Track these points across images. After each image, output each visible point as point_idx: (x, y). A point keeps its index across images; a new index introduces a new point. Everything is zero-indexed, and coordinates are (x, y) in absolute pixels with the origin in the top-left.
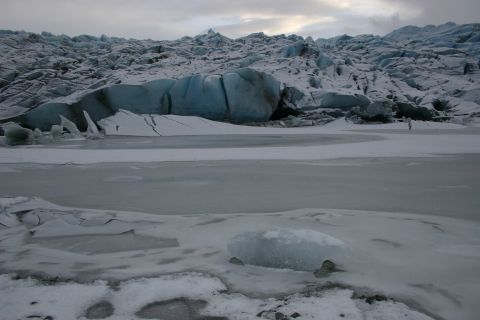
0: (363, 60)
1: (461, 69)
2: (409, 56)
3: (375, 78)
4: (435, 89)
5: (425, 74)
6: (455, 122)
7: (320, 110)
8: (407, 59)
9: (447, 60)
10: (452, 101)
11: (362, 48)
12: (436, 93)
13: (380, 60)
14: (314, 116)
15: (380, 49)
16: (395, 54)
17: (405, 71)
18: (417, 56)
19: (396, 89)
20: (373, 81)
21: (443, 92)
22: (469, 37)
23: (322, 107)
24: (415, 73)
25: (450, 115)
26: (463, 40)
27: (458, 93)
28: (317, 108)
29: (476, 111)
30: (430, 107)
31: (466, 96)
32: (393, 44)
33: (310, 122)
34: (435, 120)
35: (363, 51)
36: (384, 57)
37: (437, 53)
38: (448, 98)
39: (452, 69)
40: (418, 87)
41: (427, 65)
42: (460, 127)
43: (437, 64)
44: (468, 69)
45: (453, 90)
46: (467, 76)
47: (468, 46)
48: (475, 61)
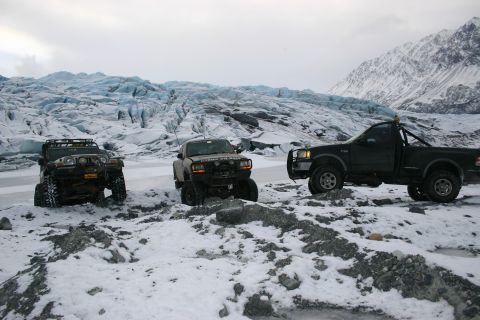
0: (27, 104)
1: (116, 116)
2: (71, 102)
3: (47, 123)
4: (103, 133)
5: (88, 119)
7: (20, 156)
8: (70, 105)
9: (104, 107)
10: (118, 143)
11: (23, 91)
12: (104, 137)
13: (43, 105)
14: (17, 161)
15: (43, 94)
16: (58, 100)
17: (69, 116)
18: (78, 102)
19: (69, 133)
20: (46, 125)
21: (109, 136)
22: (117, 87)
23: (21, 153)
24: (79, 118)
25: (122, 155)
26: (113, 90)
27: (120, 137)
28: (17, 154)
29: (139, 151)
30: (101, 148)
31: (127, 139)
32: (54, 89)
33: (14, 167)
35: (24, 95)
36: (47, 102)
37: (98, 101)
38: (114, 141)
39: (108, 115)
40: (88, 132)
41: (88, 111)
43: (96, 110)
44: (120, 115)
45: (116, 134)
46: (121, 121)
47: (117, 96)
48: (125, 109)
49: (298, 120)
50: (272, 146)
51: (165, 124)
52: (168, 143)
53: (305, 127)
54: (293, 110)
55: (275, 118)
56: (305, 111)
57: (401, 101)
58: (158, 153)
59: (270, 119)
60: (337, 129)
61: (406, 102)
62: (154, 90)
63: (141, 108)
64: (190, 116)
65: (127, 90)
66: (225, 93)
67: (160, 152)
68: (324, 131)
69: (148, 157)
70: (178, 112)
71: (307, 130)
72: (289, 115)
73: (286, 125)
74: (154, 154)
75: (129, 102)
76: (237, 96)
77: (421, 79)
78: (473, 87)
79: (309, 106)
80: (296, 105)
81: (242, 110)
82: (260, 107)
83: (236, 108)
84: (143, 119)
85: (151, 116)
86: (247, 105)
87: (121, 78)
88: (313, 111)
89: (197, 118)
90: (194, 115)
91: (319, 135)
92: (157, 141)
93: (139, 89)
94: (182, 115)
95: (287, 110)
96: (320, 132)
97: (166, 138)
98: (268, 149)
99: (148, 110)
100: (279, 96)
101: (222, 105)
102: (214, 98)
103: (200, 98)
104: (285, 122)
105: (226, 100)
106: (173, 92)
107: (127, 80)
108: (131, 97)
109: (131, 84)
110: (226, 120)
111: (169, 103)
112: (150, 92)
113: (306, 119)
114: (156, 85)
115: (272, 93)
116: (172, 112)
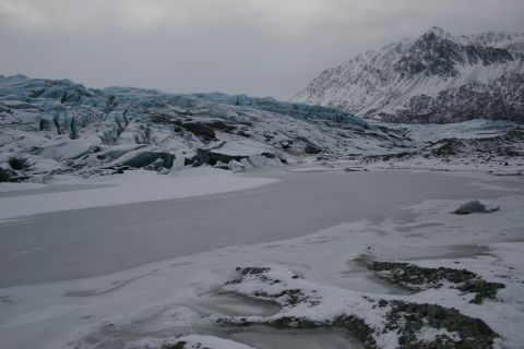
1: (37, 125)
4: (9, 147)
6: (34, 181)
9: (21, 114)
10: (30, 159)
12: (11, 150)
21: (19, 150)
22: (42, 92)
25: (29, 174)
26: (36, 94)
27: (36, 150)
29: (55, 168)
30: (6, 166)
31: (43, 153)
34: (13, 181)
37: (10, 106)
38: (25, 156)
39: (27, 124)
42: (41, 186)
43: (9, 118)
44: (43, 125)
45: (30, 147)
46: (43, 132)
47: (41, 101)
48: (50, 117)
49: (261, 130)
50: (238, 159)
51: (101, 134)
52: (99, 157)
53: (269, 138)
54: (255, 119)
55: (234, 128)
56: (268, 120)
57: (365, 111)
58: (82, 170)
59: (229, 130)
60: (304, 139)
61: (370, 112)
62: (88, 95)
63: (70, 116)
64: (132, 125)
65: (54, 95)
66: (175, 100)
67: (85, 169)
68: (291, 143)
69: (68, 176)
70: (117, 121)
71: (272, 141)
72: (250, 125)
73: (248, 136)
74: (76, 172)
75: (55, 109)
76: (190, 104)
77: (384, 89)
78: (435, 97)
79: (271, 115)
80: (258, 113)
81: (196, 119)
82: (217, 116)
83: (188, 117)
84: (73, 129)
85: (84, 126)
86: (201, 114)
87: (47, 81)
88: (276, 120)
89: (141, 127)
90: (138, 124)
91: (286, 148)
92: (85, 155)
93: (70, 94)
94: (123, 124)
95: (247, 119)
96: (285, 144)
97: (98, 150)
98: (234, 161)
99: (79, 119)
100: (237, 104)
101: (173, 114)
102: (162, 106)
103: (145, 105)
104: (246, 132)
105: (177, 109)
106: (113, 97)
107: (55, 83)
108: (58, 102)
109: (59, 88)
110: (177, 130)
111: (107, 111)
112: (83, 97)
113: (270, 129)
114: (92, 90)
115: (230, 101)
116: (110, 120)
